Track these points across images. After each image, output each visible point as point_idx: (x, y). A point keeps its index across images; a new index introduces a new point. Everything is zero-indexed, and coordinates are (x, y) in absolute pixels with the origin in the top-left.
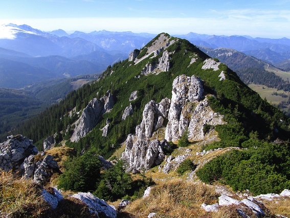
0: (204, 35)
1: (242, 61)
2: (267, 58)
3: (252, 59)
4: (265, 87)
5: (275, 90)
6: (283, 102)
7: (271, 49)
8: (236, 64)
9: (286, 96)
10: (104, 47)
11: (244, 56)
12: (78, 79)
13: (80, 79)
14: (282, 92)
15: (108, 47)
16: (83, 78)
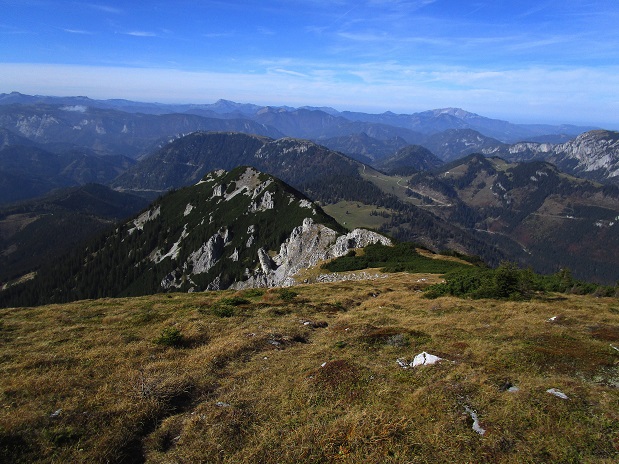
0: (249, 106)
1: (325, 161)
2: (364, 151)
3: (338, 158)
4: (361, 204)
5: (373, 208)
6: (385, 225)
7: (368, 133)
8: (315, 167)
9: (387, 216)
10: (28, 135)
11: (326, 152)
12: (8, 214)
13: (13, 213)
14: (382, 210)
15: (37, 134)
16: (18, 212)
